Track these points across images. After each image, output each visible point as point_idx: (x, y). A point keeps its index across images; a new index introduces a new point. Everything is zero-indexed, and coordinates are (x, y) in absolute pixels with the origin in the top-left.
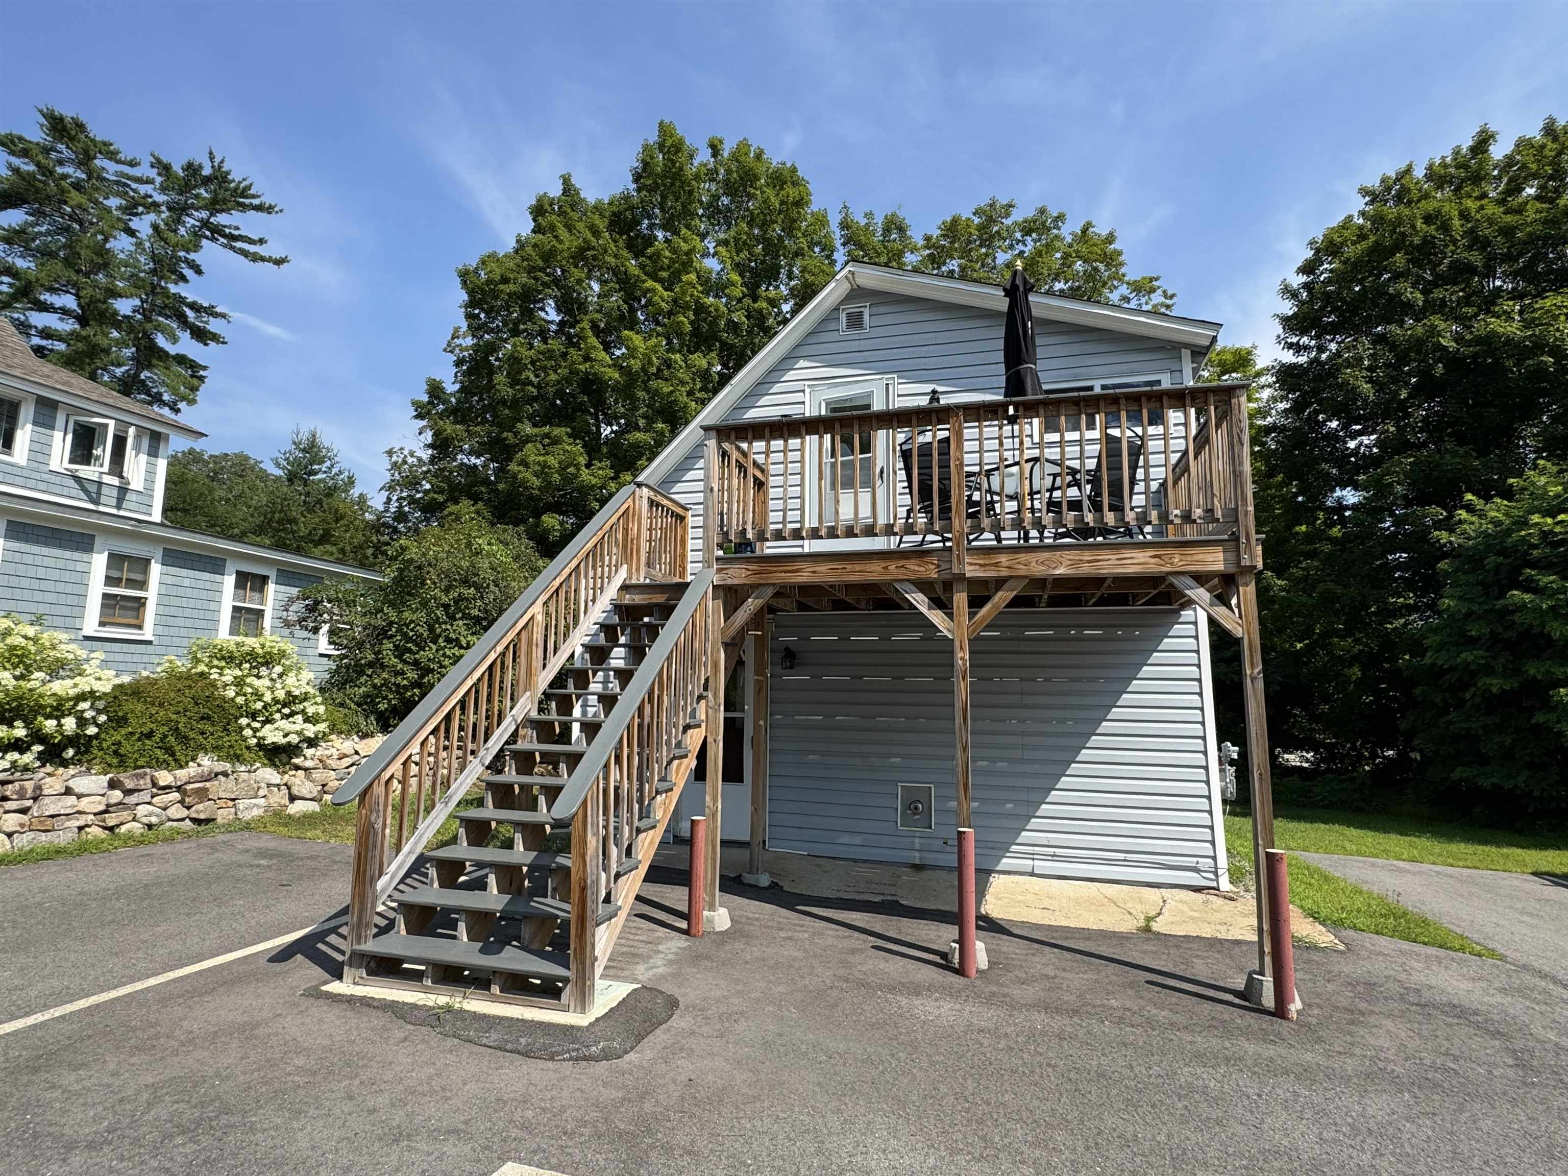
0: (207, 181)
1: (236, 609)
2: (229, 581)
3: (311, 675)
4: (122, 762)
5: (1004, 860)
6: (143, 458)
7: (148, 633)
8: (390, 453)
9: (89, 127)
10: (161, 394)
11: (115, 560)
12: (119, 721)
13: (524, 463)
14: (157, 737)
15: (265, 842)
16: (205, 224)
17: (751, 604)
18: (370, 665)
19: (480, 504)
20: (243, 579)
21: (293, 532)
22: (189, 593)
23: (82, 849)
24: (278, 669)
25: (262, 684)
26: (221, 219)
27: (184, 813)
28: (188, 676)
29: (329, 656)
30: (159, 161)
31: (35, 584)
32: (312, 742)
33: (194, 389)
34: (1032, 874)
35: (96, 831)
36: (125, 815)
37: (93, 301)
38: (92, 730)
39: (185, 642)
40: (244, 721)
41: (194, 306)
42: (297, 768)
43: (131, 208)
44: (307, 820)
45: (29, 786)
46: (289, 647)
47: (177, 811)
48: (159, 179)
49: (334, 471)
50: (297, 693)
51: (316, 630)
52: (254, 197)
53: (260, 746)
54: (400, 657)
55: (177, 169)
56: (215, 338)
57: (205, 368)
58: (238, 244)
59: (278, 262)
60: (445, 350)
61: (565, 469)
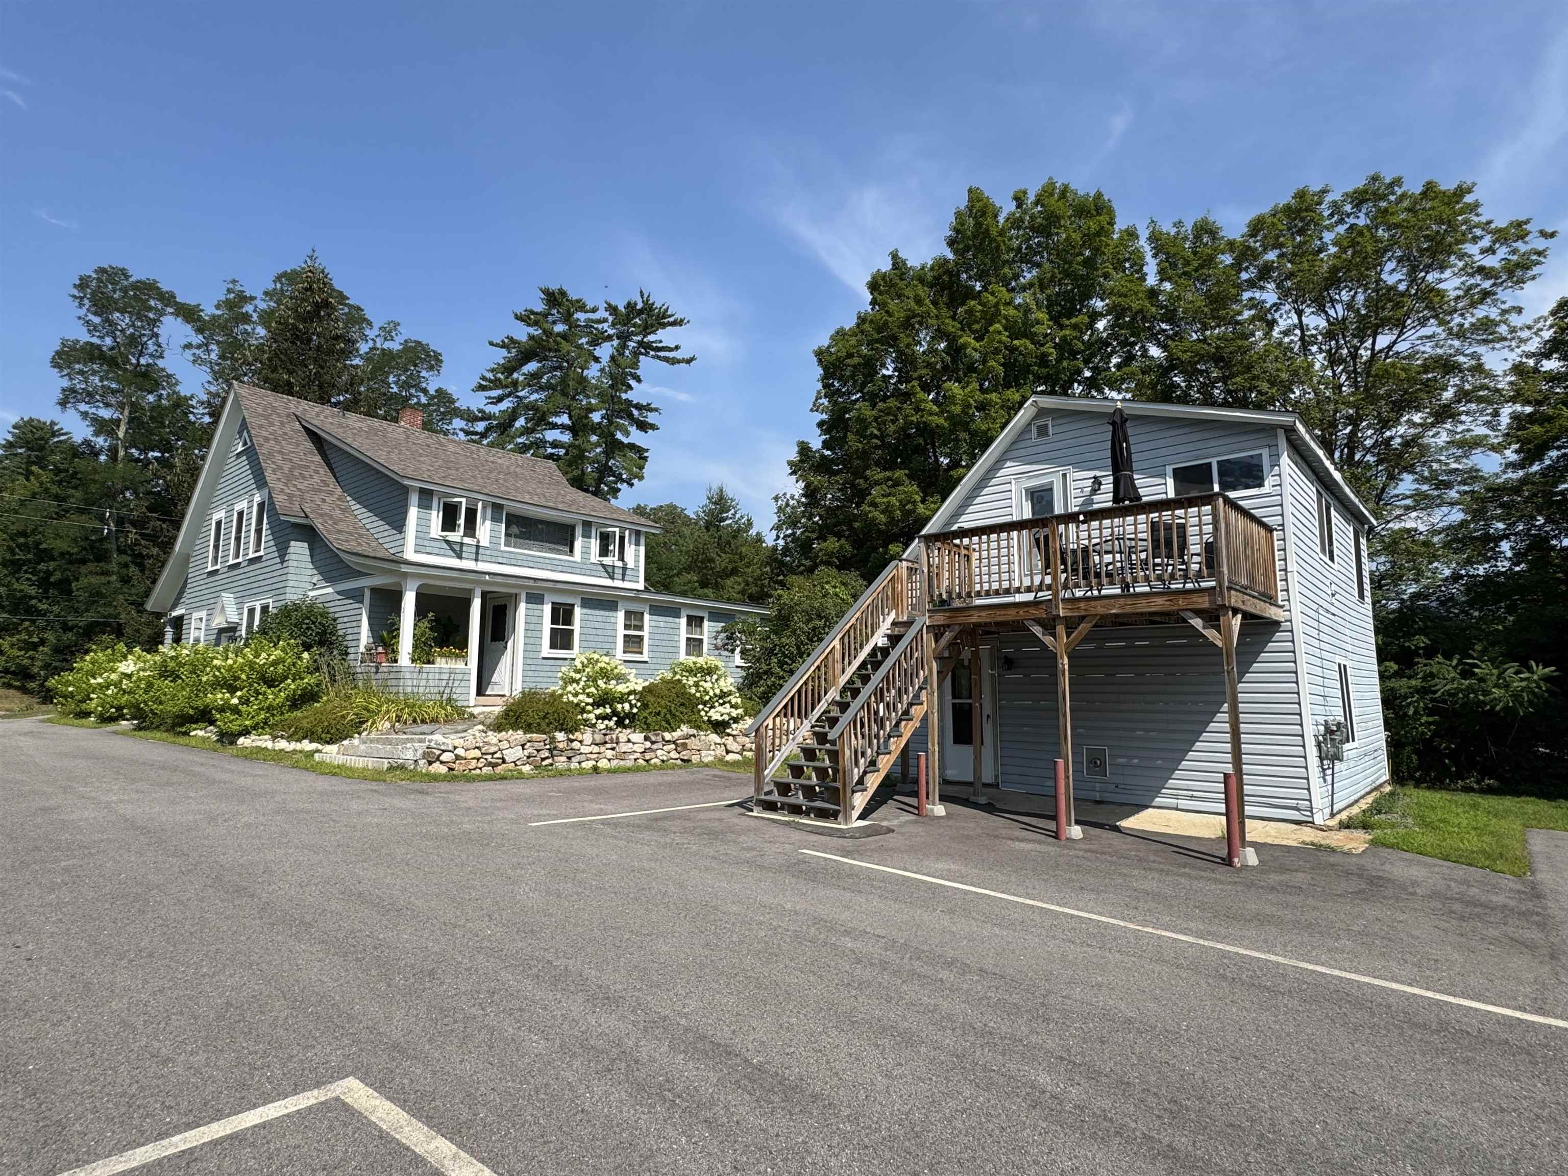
0: (641, 312)
1: (688, 639)
2: (683, 621)
3: (733, 680)
4: (648, 729)
5: (1157, 799)
6: (633, 547)
7: (645, 657)
8: (776, 499)
9: (568, 293)
10: (621, 474)
11: (628, 614)
12: (645, 706)
13: (874, 504)
14: (662, 714)
15: (716, 772)
16: (641, 344)
17: (948, 636)
18: (766, 673)
19: (843, 541)
20: (691, 620)
21: (712, 569)
22: (663, 631)
23: (637, 769)
24: (715, 677)
25: (708, 685)
26: (651, 338)
27: (677, 756)
28: (671, 682)
29: (741, 667)
30: (609, 305)
31: (594, 632)
32: (736, 720)
33: (641, 468)
34: (1177, 809)
35: (641, 761)
36: (652, 755)
37: (580, 418)
38: (635, 710)
39: (669, 661)
40: (701, 707)
41: (639, 407)
42: (729, 735)
43: (595, 342)
44: (735, 764)
45: (614, 736)
46: (720, 664)
47: (674, 755)
48: (611, 319)
49: (738, 516)
50: (725, 690)
51: (733, 651)
52: (670, 316)
53: (709, 721)
54: (781, 667)
55: (621, 308)
56: (653, 427)
57: (647, 450)
58: (662, 354)
59: (689, 361)
60: (811, 410)
61: (904, 506)
